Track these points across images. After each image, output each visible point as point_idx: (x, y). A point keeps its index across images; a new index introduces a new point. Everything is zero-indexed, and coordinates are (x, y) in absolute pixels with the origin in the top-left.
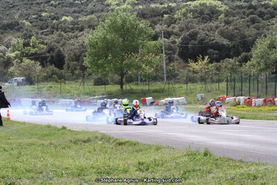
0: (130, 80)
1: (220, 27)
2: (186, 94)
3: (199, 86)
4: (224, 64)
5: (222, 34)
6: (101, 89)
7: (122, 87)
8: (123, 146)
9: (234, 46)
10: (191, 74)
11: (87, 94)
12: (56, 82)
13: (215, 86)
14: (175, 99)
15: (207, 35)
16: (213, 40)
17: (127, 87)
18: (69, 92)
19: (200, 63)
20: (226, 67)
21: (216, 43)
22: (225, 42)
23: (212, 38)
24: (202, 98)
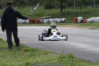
6: (48, 11)
7: (62, 10)
11: (37, 15)
17: (65, 10)
18: (25, 14)
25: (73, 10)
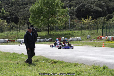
0: (52, 29)
1: (96, 1)
2: (81, 36)
3: (87, 31)
4: (99, 20)
5: (97, 5)
7: (48, 33)
8: (56, 64)
9: (103, 11)
10: (83, 26)
12: (15, 30)
13: (95, 31)
14: (76, 38)
15: (89, 6)
16: (93, 8)
17: (51, 32)
19: (87, 19)
20: (100, 22)
21: (94, 9)
22: (99, 9)
23: (92, 7)
24: (89, 37)
25: (56, 33)
